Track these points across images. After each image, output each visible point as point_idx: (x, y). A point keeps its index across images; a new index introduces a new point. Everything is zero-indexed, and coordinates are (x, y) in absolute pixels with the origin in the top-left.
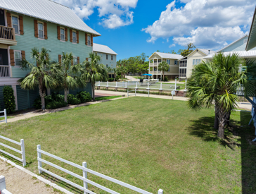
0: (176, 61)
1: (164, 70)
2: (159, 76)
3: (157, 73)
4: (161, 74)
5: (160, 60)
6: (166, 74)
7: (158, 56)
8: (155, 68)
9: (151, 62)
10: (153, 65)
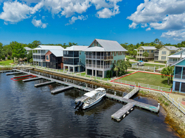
0: (152, 51)
1: (146, 56)
2: (143, 59)
3: (142, 57)
4: (144, 58)
5: (144, 51)
6: (147, 57)
7: (142, 48)
8: (141, 55)
9: (139, 51)
10: (139, 53)
